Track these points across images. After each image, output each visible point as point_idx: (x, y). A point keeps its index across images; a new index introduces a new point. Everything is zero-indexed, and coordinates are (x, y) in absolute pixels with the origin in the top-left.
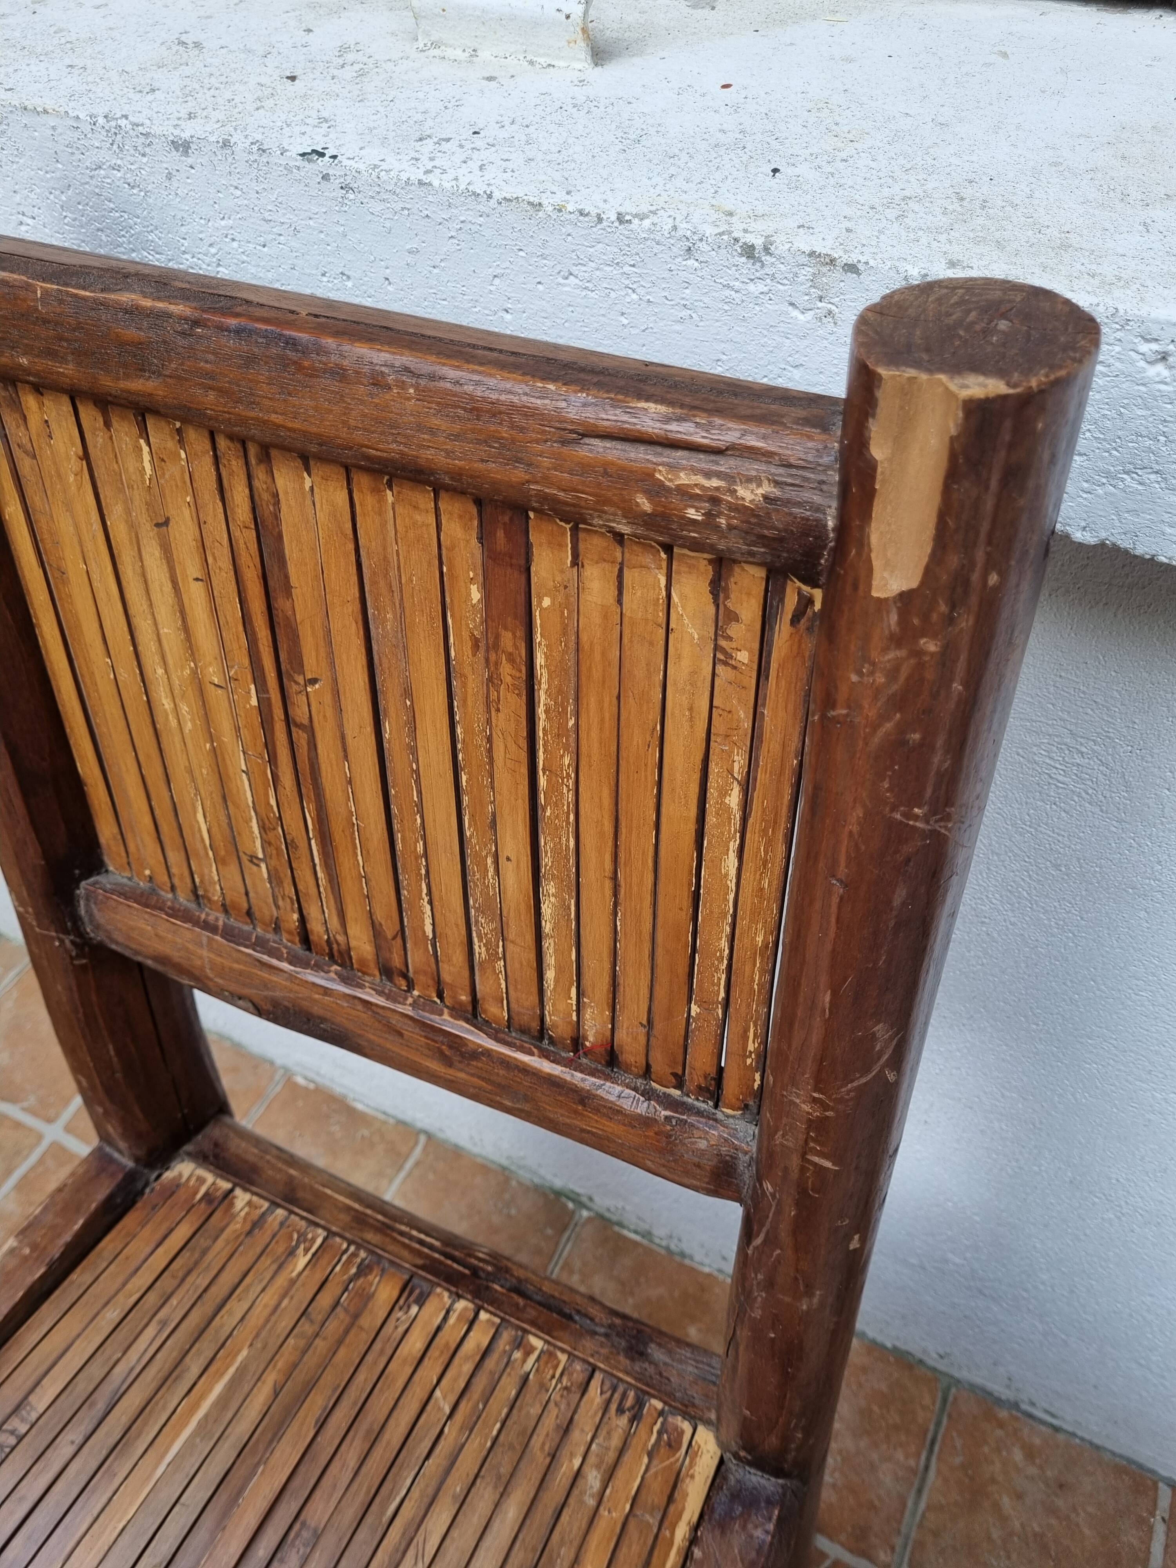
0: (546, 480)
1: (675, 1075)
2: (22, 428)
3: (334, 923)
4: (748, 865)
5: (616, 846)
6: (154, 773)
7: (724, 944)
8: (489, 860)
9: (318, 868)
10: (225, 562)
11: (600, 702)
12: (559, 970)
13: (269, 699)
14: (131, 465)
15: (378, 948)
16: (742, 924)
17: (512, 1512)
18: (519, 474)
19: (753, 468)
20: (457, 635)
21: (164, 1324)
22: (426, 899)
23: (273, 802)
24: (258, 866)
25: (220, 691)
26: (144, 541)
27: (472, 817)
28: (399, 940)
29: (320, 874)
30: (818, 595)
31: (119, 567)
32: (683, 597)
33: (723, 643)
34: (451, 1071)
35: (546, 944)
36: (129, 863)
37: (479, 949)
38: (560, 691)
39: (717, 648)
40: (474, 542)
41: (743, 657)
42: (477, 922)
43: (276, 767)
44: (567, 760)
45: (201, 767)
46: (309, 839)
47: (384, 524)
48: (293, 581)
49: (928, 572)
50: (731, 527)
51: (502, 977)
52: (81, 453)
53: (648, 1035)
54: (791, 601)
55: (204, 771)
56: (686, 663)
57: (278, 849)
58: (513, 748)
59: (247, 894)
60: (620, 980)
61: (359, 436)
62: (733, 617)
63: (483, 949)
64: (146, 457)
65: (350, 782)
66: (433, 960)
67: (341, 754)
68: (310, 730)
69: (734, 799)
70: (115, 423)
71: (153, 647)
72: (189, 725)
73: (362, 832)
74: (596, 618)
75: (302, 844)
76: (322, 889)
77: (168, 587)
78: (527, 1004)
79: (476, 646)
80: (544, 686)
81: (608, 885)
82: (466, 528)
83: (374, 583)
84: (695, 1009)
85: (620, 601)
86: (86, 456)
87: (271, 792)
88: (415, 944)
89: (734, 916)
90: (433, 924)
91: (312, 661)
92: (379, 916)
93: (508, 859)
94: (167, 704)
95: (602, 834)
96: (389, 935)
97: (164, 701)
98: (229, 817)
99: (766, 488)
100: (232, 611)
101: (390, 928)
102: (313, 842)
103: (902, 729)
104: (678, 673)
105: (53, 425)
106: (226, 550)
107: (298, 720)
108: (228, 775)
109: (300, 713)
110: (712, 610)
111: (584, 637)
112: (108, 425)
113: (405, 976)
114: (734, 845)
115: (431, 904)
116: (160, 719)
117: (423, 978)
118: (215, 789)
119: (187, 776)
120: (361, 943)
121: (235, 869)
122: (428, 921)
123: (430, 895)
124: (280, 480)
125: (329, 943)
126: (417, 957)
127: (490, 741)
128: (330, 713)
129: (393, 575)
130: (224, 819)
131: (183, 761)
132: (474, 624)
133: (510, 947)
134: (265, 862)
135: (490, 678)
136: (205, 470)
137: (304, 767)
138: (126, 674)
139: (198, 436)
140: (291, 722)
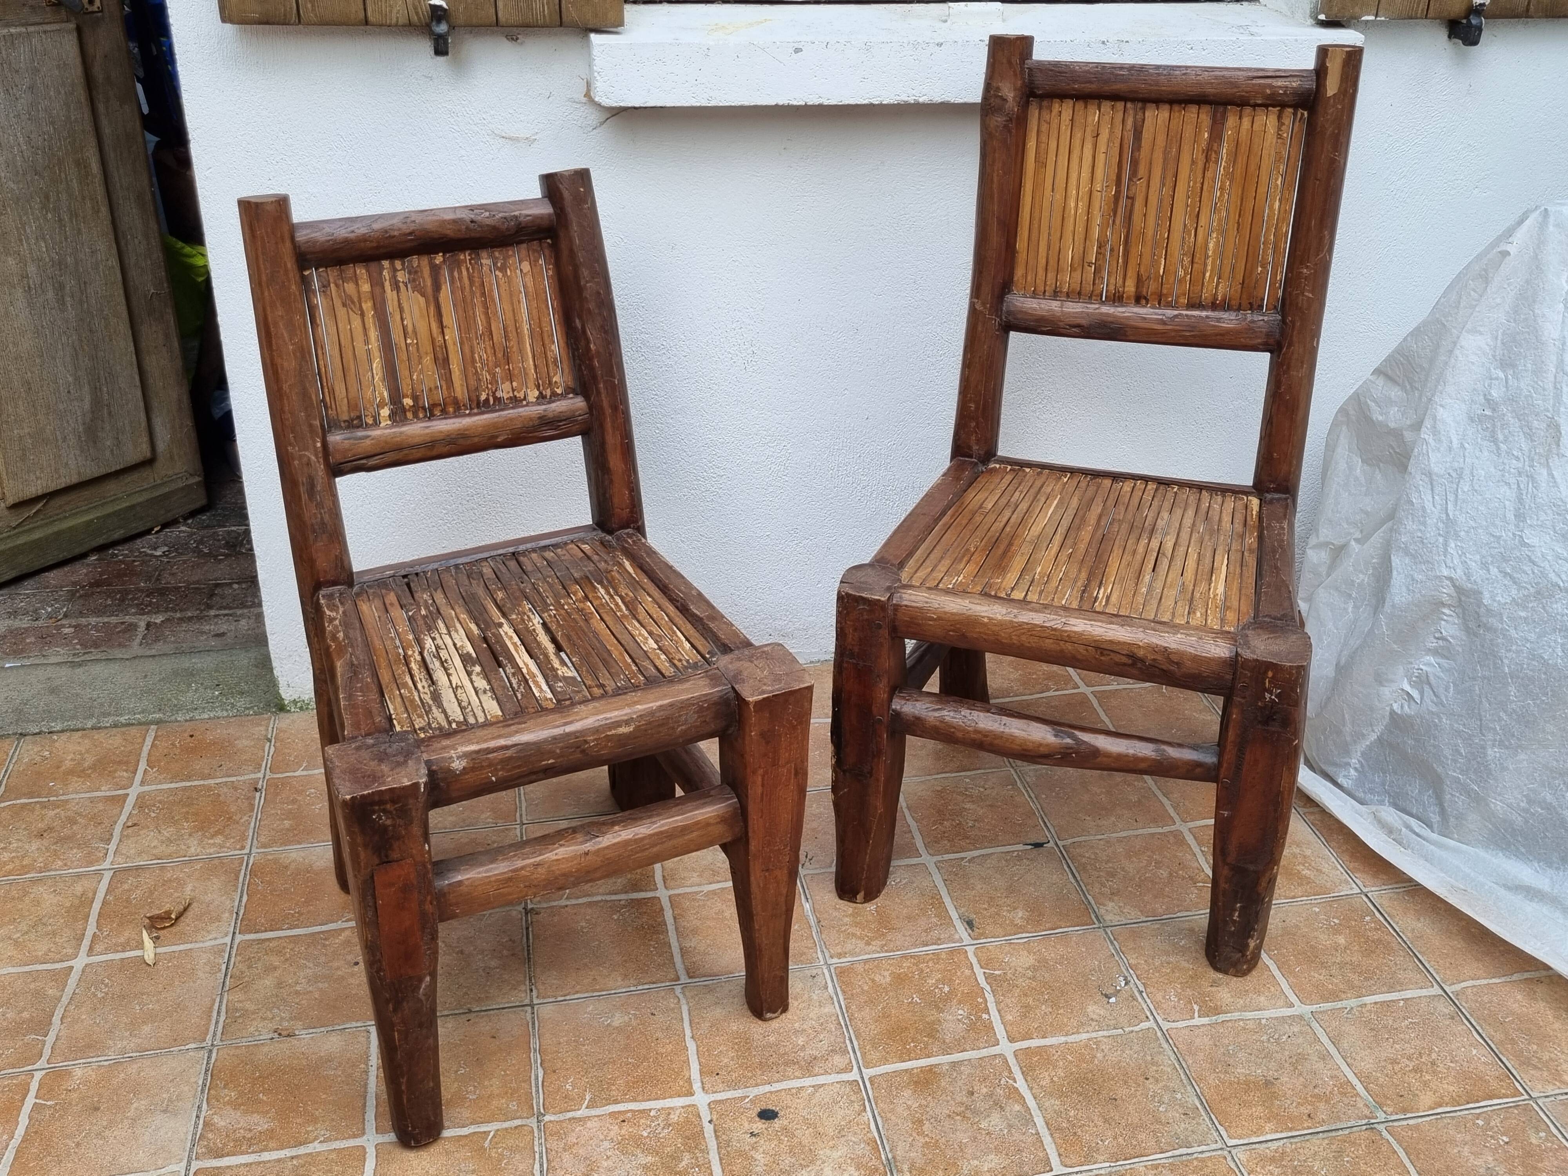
0: (1240, 92)
1: (1249, 303)
2: (1049, 115)
3: (1120, 283)
4: (1283, 202)
5: (1241, 209)
6: (1055, 238)
7: (1272, 237)
8: (1193, 231)
9: (1120, 258)
10: (1117, 145)
11: (1242, 159)
12: (1212, 270)
13: (1120, 190)
15: (1137, 287)
16: (1279, 225)
18: (1232, 92)
19: (1295, 79)
20: (1198, 150)
22: (1164, 256)
23: (1108, 233)
24: (1091, 266)
25: (1099, 193)
26: (1086, 143)
27: (1190, 215)
28: (1148, 280)
29: (1120, 261)
30: (1306, 112)
31: (1071, 155)
32: (1270, 121)
33: (1280, 133)
35: (1208, 261)
36: (1025, 287)
37: (1181, 273)
38: (1229, 159)
39: (1278, 134)
40: (1209, 119)
41: (1285, 135)
42: (1183, 259)
43: (1115, 217)
44: (1228, 184)
46: (1120, 245)
47: (1179, 121)
48: (1143, 144)
50: (1290, 93)
51: (1188, 282)
53: (1242, 288)
54: (1299, 114)
56: (1269, 141)
57: (1104, 255)
58: (1210, 182)
59: (1081, 283)
60: (1235, 267)
62: (1283, 124)
63: (1183, 272)
65: (1145, 215)
66: (1160, 285)
67: (1144, 203)
68: (1134, 199)
69: (1279, 184)
70: (1089, 106)
71: (1075, 183)
72: (1080, 211)
73: (1144, 235)
74: (1244, 133)
75: (1116, 249)
76: (1119, 268)
77: (1090, 157)
78: (1196, 291)
79: (1203, 152)
80: (1224, 159)
81: (1236, 225)
82: (1207, 116)
83: (1171, 140)
84: (1260, 268)
85: (1252, 126)
86: (1072, 120)
87: (1109, 229)
88: (1154, 280)
89: (1277, 225)
90: (1164, 269)
91: (1142, 171)
93: (1201, 227)
94: (1073, 205)
95: (1237, 206)
96: (1144, 278)
98: (1084, 248)
99: (1298, 84)
100: (1115, 160)
101: (1145, 276)
102: (1121, 247)
104: (1267, 143)
105: (1063, 112)
106: (1119, 140)
109: (1131, 193)
110: (1277, 124)
111: (1240, 140)
112: (1086, 107)
113: (1145, 298)
114: (1278, 198)
115: (1165, 259)
116: (1067, 212)
117: (1153, 297)
118: (1082, 236)
119: (1071, 235)
120: (1130, 287)
121: (1079, 272)
122: (1162, 267)
123: (1166, 255)
124: (1147, 114)
125: (1114, 294)
126: (1153, 286)
127: (1202, 184)
128: (1144, 189)
129: (1179, 136)
130: (1082, 249)
131: (1071, 228)
132: (1204, 145)
133: (1195, 266)
134: (1095, 264)
135: (1207, 161)
136: (1119, 115)
137: (1127, 214)
138: (1059, 197)
139: (1119, 106)
140: (1126, 197)
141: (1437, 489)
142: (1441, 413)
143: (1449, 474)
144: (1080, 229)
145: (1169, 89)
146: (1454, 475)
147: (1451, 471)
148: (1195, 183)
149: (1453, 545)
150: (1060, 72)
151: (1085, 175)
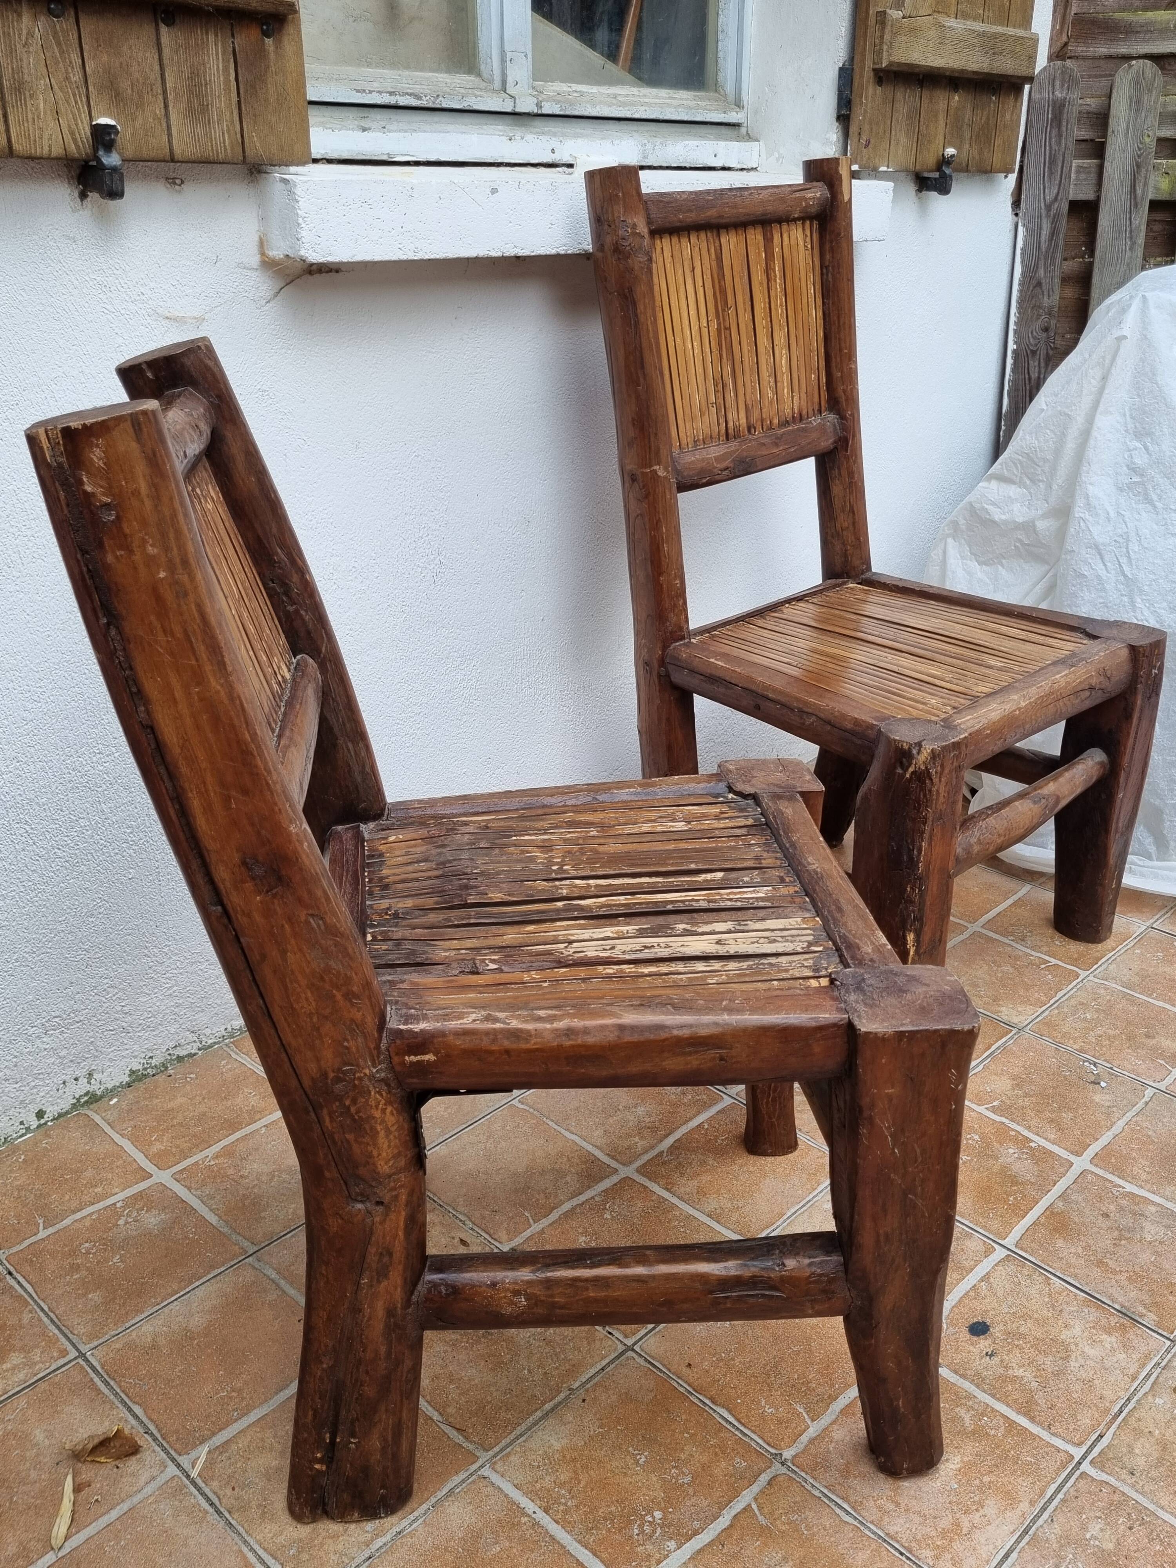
3: (736, 417)
5: (796, 323)
6: (684, 384)
8: (771, 351)
9: (731, 391)
10: (709, 276)
12: (788, 386)
13: (720, 322)
14: (685, 254)
15: (747, 418)
20: (761, 270)
22: (757, 382)
23: (720, 369)
24: (714, 407)
25: (706, 329)
26: (687, 279)
27: (767, 336)
28: (752, 409)
29: (732, 394)
31: (679, 294)
32: (799, 235)
33: (806, 244)
39: (805, 246)
41: (809, 246)
42: (769, 381)
43: (722, 351)
48: (725, 273)
51: (776, 403)
52: (671, 254)
55: (700, 370)
56: (801, 253)
57: (720, 392)
58: (775, 300)
59: (709, 426)
60: (800, 378)
63: (771, 393)
64: (689, 248)
65: (740, 344)
66: (760, 411)
67: (737, 331)
68: (730, 329)
70: (681, 240)
71: (687, 323)
72: (697, 350)
73: (743, 363)
75: (728, 383)
76: (732, 402)
77: (693, 294)
80: (778, 277)
86: (672, 256)
87: (719, 365)
88: (755, 407)
90: (759, 393)
91: (730, 300)
92: (747, 400)
93: (776, 345)
94: (690, 346)
96: (750, 407)
98: (706, 389)
101: (750, 405)
102: (730, 380)
104: (800, 257)
106: (709, 271)
107: (727, 326)
108: (707, 367)
109: (727, 324)
110: (803, 236)
112: (679, 241)
113: (754, 427)
115: (759, 385)
118: (702, 380)
120: (743, 420)
121: (706, 416)
123: (759, 380)
124: (722, 239)
125: (734, 429)
126: (756, 414)
127: (770, 303)
128: (735, 318)
130: (704, 391)
131: (693, 371)
132: (764, 265)
133: (778, 385)
134: (716, 403)
135: (768, 279)
136: (704, 245)
137: (729, 345)
138: (678, 340)
139: (703, 235)
140: (725, 328)
141: (1107, 557)
142: (1092, 490)
143: (1115, 541)
146: (1121, 540)
147: (1116, 538)
148: (765, 303)
149: (1139, 600)
150: (668, 203)
151: (693, 312)
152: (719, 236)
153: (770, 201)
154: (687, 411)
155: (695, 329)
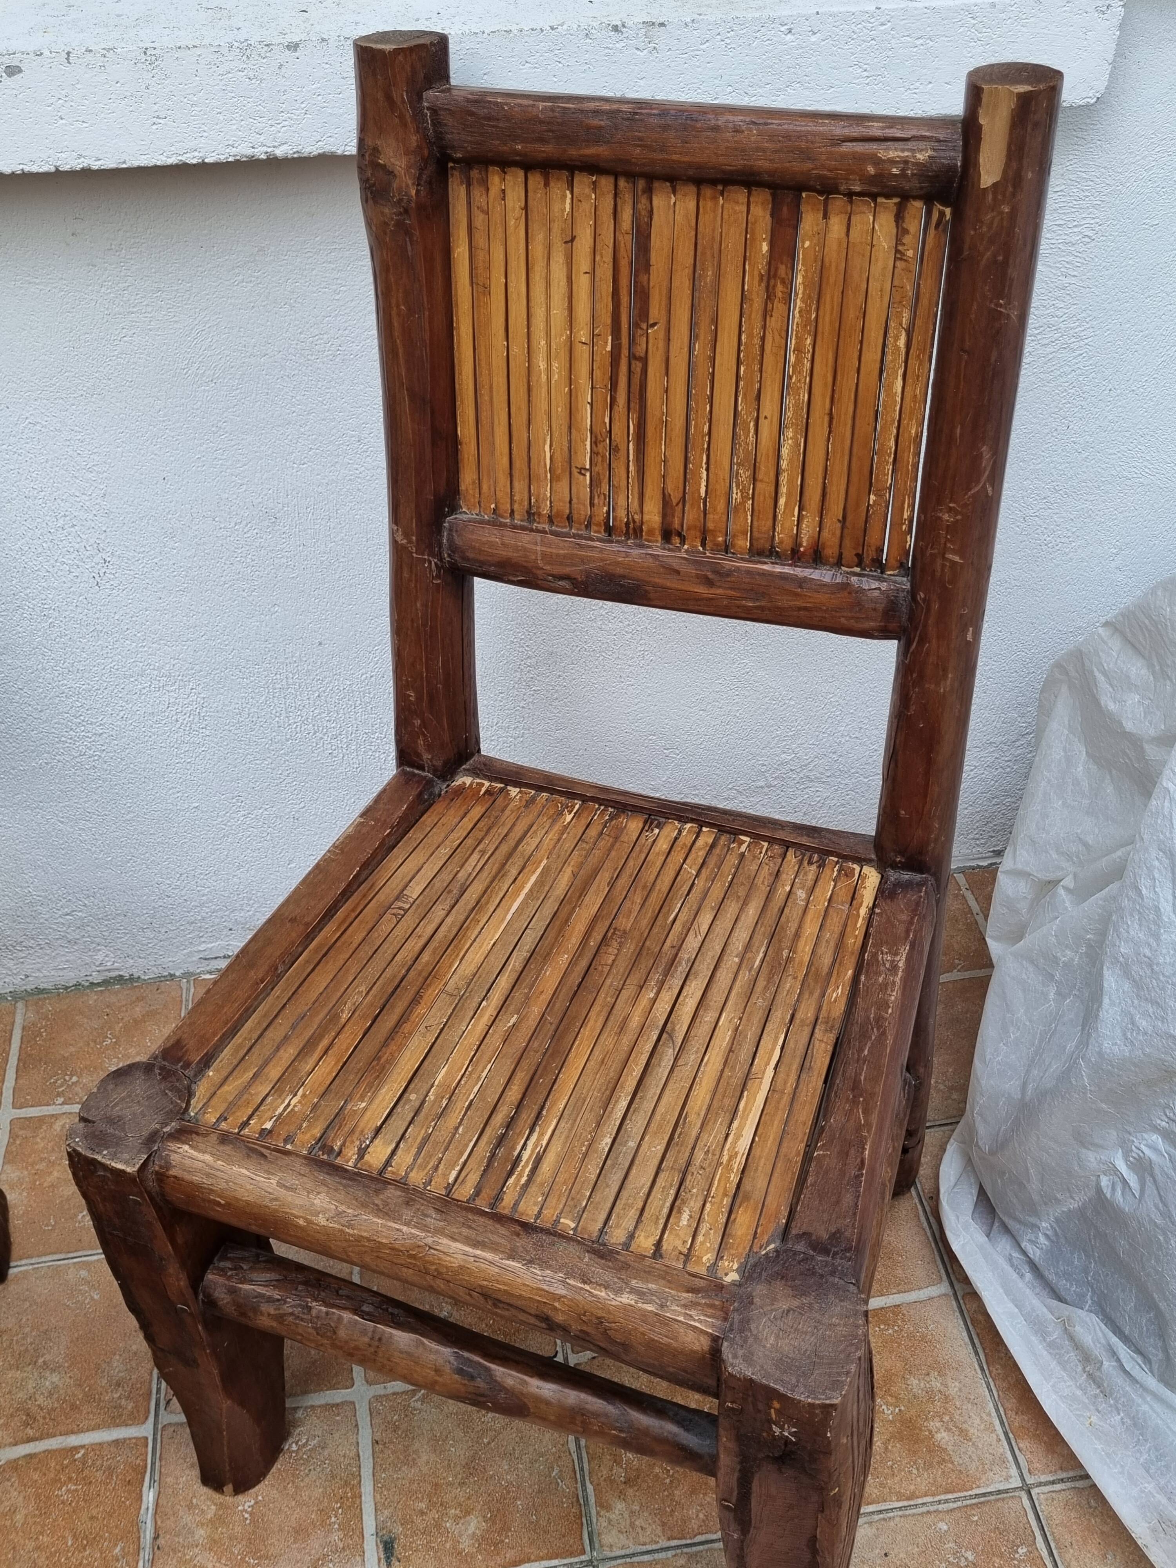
0: (823, 167)
1: (857, 555)
2: (484, 196)
3: (635, 505)
4: (909, 381)
5: (833, 391)
6: (519, 420)
7: (892, 443)
8: (752, 424)
9: (631, 464)
10: (609, 258)
11: (832, 297)
12: (789, 495)
13: (620, 344)
14: (556, 207)
15: (664, 516)
16: (904, 422)
17: (752, 911)
18: (809, 165)
19: (922, 145)
20: (752, 276)
21: (483, 852)
22: (704, 466)
23: (607, 420)
24: (584, 475)
25: (585, 347)
26: (554, 254)
27: (745, 395)
28: (681, 505)
29: (632, 468)
30: (948, 211)
31: (530, 275)
32: (881, 226)
33: (900, 248)
34: (713, 591)
35: (781, 478)
36: (479, 502)
37: (736, 496)
38: (810, 297)
39: (897, 251)
40: (768, 217)
41: (910, 253)
42: (737, 473)
43: (616, 392)
44: (808, 341)
45: (558, 407)
46: (629, 442)
47: (715, 217)
48: (653, 261)
49: (1005, 172)
50: (913, 174)
51: (749, 513)
52: (523, 205)
53: (843, 528)
54: (935, 216)
55: (560, 409)
56: (880, 264)
57: (603, 457)
58: (777, 337)
59: (570, 502)
60: (828, 490)
61: (722, 160)
62: (906, 232)
63: (739, 494)
64: (568, 201)
65: (666, 391)
66: (702, 515)
67: (664, 372)
68: (645, 360)
69: (902, 342)
70: (552, 184)
71: (542, 326)
72: (556, 376)
73: (668, 425)
74: (834, 246)
75: (623, 447)
76: (630, 480)
77: (564, 282)
78: (764, 529)
79: (761, 280)
80: (800, 296)
81: (826, 419)
82: (764, 209)
83: (704, 254)
84: (872, 497)
85: (848, 234)
86: (526, 208)
87: (607, 413)
88: (692, 505)
89: (899, 421)
90: (707, 486)
91: (656, 311)
92: (670, 489)
93: (766, 418)
94: (542, 365)
95: (826, 385)
96: (674, 502)
97: (541, 364)
98: (570, 442)
99: (930, 153)
100: (606, 288)
101: (675, 497)
102: (631, 444)
103: (995, 256)
104: (876, 270)
105: (509, 193)
106: (611, 250)
107: (637, 354)
108: (577, 409)
109: (640, 351)
110: (895, 231)
111: (827, 260)
112: (547, 184)
113: (679, 534)
114: (901, 372)
115: (707, 470)
116: (534, 378)
117: (692, 532)
118: (564, 422)
119: (545, 417)
120: (653, 516)
121: (565, 483)
122: (704, 484)
123: (708, 463)
124: (656, 201)
125: (627, 524)
126: (691, 516)
127: (763, 339)
128: (661, 344)
129: (716, 246)
130: (566, 444)
131: (544, 406)
132: (762, 266)
133: (759, 485)
134: (591, 470)
135: (768, 297)
136: (607, 203)
137: (636, 388)
138: (518, 350)
139: (606, 183)
140: (632, 357)
144: (560, 410)
145: (686, 159)
148: (750, 336)
150: (489, 119)
151: (558, 311)
152: (649, 191)
153: (764, 150)
154: (520, 464)
155: (560, 339)
